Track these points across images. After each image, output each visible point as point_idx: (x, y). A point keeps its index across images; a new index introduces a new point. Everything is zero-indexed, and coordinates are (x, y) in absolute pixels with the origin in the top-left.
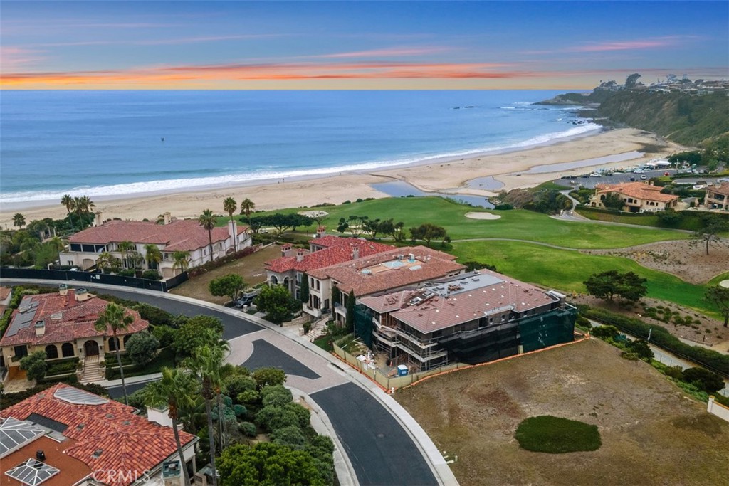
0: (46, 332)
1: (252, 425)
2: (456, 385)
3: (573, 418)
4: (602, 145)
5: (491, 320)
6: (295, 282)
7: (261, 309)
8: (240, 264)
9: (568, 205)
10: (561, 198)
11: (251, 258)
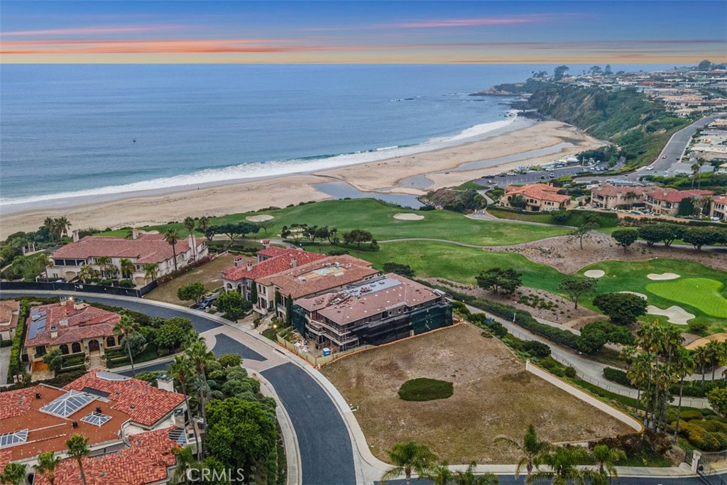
0: (59, 335)
1: (221, 393)
2: (363, 360)
3: (440, 379)
4: (527, 139)
5: (390, 313)
6: (246, 288)
7: (220, 310)
8: (200, 272)
9: (483, 204)
10: (478, 197)
11: (209, 266)
